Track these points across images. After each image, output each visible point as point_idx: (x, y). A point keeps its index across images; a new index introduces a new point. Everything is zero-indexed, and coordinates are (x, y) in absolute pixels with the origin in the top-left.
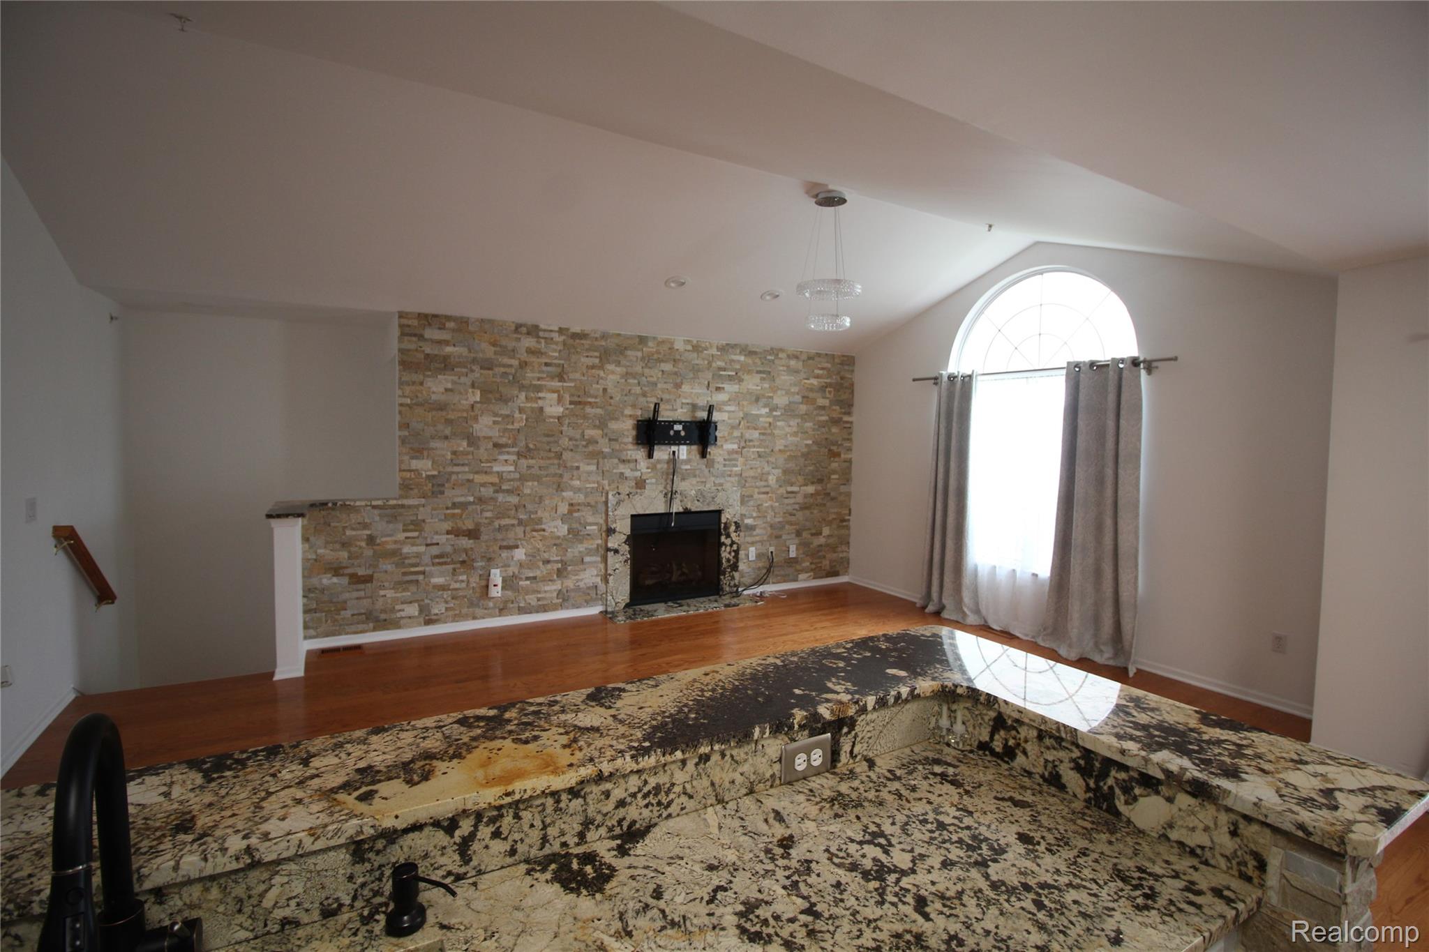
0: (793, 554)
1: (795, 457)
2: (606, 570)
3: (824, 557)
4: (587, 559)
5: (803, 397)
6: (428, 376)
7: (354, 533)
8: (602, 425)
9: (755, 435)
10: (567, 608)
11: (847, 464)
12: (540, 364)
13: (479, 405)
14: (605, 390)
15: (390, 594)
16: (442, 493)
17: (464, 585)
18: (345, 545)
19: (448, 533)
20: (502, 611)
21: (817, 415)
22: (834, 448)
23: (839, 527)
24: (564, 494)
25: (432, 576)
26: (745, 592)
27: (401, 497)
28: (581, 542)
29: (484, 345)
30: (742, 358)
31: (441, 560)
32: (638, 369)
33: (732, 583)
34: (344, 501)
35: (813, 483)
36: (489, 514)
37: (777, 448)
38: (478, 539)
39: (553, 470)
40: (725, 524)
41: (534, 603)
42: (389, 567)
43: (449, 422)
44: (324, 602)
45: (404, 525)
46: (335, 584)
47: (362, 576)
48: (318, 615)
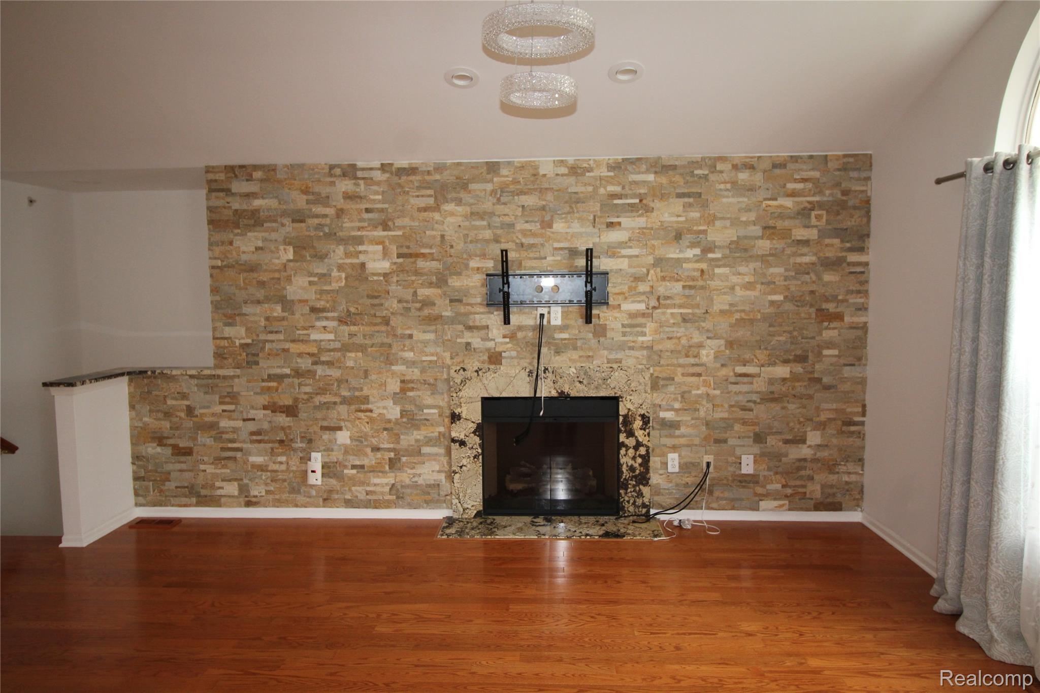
0: (748, 466)
1: (752, 321)
2: (451, 466)
3: (811, 478)
4: (426, 450)
5: (765, 228)
6: (237, 235)
7: (174, 402)
8: (441, 281)
9: (677, 288)
10: (403, 507)
11: (859, 333)
12: (359, 211)
13: (291, 264)
14: (443, 236)
15: (210, 469)
16: (257, 363)
17: (283, 467)
18: (167, 415)
19: (265, 408)
20: (327, 500)
21: (795, 254)
22: (831, 307)
23: (841, 432)
24: (393, 368)
25: (250, 454)
26: (662, 517)
27: (216, 367)
28: (418, 429)
29: (295, 194)
30: (651, 177)
31: (259, 438)
32: (488, 205)
33: (639, 502)
34: (161, 369)
35: (786, 362)
36: (308, 389)
37: (716, 307)
38: (296, 416)
39: (378, 339)
40: (626, 417)
41: (362, 496)
42: (209, 441)
43: (262, 284)
44: (151, 471)
45: (220, 397)
46: (159, 453)
47: (184, 448)
48: (145, 483)
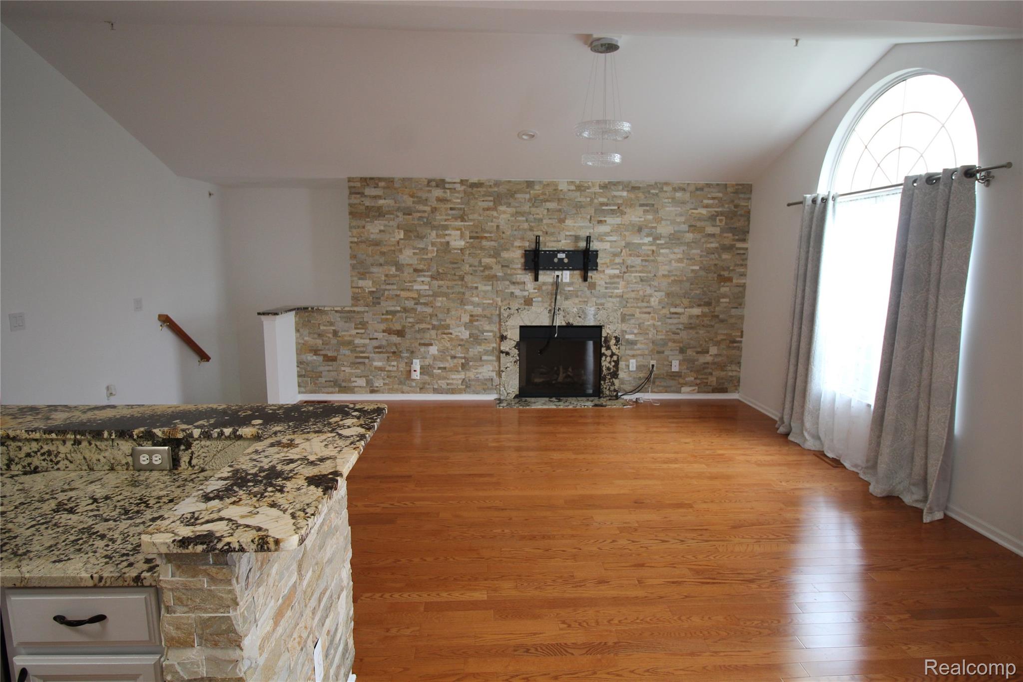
0: (675, 367)
1: (681, 281)
2: (500, 368)
3: (711, 374)
4: (485, 358)
5: (690, 226)
6: (368, 222)
7: (325, 328)
8: (496, 254)
9: (638, 261)
10: (469, 393)
11: (741, 289)
12: (446, 209)
13: (402, 242)
14: (498, 226)
15: (348, 370)
16: (379, 303)
17: (395, 369)
18: (320, 335)
19: (384, 331)
20: (422, 389)
21: (706, 242)
22: (726, 274)
23: (729, 347)
24: (466, 307)
25: (374, 360)
26: (625, 397)
27: (353, 305)
28: (480, 344)
29: (405, 197)
30: (625, 194)
31: (380, 350)
32: (526, 208)
33: (612, 388)
34: (318, 307)
35: (699, 306)
36: (411, 320)
37: (660, 273)
38: (404, 337)
39: (457, 289)
40: (606, 338)
41: (444, 386)
42: (347, 352)
43: (383, 254)
44: (309, 371)
45: (355, 325)
46: (315, 360)
47: (331, 357)
48: (306, 379)
